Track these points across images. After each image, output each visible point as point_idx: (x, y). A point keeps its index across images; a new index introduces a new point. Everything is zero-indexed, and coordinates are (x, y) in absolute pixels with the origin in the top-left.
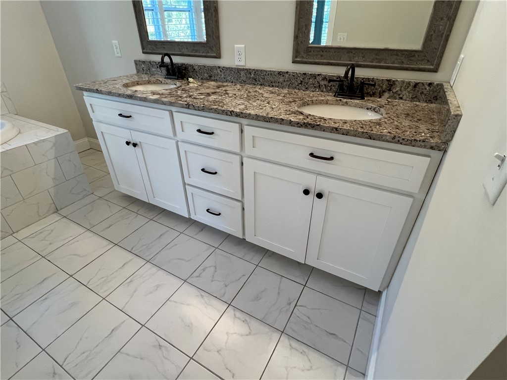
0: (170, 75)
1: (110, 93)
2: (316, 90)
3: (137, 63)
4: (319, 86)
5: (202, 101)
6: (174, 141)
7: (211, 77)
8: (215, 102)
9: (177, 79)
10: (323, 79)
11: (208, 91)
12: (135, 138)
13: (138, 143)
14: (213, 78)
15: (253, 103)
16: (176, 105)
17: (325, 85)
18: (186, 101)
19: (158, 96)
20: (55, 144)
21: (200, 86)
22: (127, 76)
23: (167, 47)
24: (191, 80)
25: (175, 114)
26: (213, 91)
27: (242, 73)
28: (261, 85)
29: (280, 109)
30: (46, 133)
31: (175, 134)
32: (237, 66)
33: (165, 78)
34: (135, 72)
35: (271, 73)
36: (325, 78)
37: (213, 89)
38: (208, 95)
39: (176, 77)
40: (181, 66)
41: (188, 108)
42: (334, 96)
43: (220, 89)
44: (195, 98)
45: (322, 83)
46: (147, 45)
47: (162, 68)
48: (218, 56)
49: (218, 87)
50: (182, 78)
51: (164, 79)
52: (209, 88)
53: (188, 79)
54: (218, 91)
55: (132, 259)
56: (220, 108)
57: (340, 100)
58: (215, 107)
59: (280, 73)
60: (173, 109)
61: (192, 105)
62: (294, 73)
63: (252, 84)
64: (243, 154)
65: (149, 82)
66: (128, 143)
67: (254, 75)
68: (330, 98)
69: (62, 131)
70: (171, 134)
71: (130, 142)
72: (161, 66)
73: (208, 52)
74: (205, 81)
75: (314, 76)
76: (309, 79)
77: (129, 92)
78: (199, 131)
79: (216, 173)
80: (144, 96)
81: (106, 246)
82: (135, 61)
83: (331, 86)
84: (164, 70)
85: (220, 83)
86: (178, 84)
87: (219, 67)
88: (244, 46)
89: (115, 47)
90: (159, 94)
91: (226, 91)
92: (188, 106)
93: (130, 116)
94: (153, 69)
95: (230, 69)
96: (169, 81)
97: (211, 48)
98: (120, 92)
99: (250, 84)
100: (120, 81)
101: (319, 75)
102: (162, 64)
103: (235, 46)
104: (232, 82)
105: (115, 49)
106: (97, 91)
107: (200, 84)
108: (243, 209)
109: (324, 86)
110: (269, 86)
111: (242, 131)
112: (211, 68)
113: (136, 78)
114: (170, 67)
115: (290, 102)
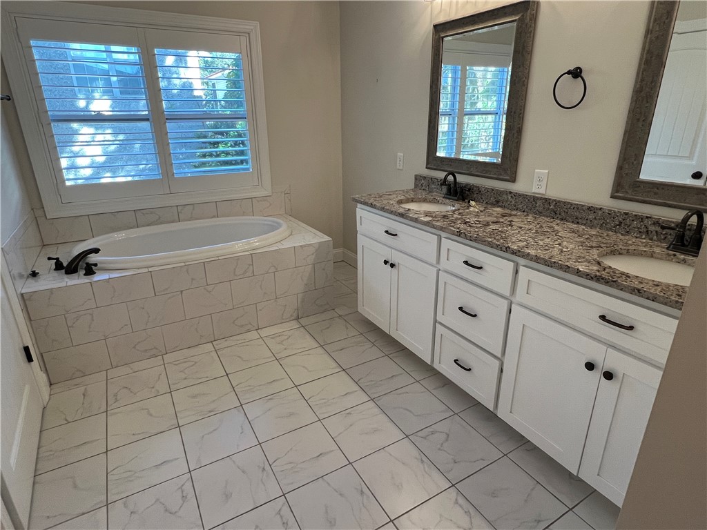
0: (450, 195)
1: (382, 209)
2: (642, 236)
3: (418, 178)
4: (647, 231)
5: (477, 230)
6: (436, 269)
7: (498, 202)
8: (491, 234)
9: (457, 200)
10: (654, 224)
11: (489, 219)
12: (396, 258)
13: (397, 264)
14: (500, 204)
15: (540, 242)
16: (447, 231)
17: (656, 232)
18: (458, 228)
19: (430, 219)
20: (317, 250)
21: (481, 211)
22: (403, 191)
23: (454, 165)
24: (473, 203)
25: (443, 239)
26: (495, 219)
27: (539, 203)
28: (562, 219)
29: (572, 253)
30: (312, 238)
31: (438, 261)
32: (534, 193)
33: (444, 197)
34: (413, 186)
35: (578, 207)
36: (657, 223)
37: (496, 217)
38: (488, 224)
39: (456, 198)
40: (465, 187)
41: (459, 236)
42: (667, 248)
43: (505, 218)
44: (470, 226)
45: (652, 228)
46: (432, 160)
47: (443, 187)
48: (513, 180)
49: (503, 216)
50: (463, 200)
51: (442, 198)
52: (490, 215)
53: (469, 202)
54: (501, 220)
55: (356, 391)
56: (495, 241)
57: (675, 255)
58: (490, 240)
59: (590, 208)
60: (443, 234)
61: (464, 233)
62: (611, 211)
63: (550, 216)
64: (513, 300)
65: (425, 201)
66: (386, 262)
67: (554, 206)
68: (657, 250)
69: (327, 238)
70: (434, 261)
71: (388, 262)
72: (441, 185)
73: (501, 175)
74: (489, 206)
75: (641, 219)
76: (633, 220)
77: (401, 211)
78: (466, 263)
79: (475, 316)
80: (416, 216)
81: (335, 368)
82: (416, 176)
83: (666, 234)
84: (445, 189)
85: (508, 211)
86: (457, 206)
87: (511, 193)
88: (547, 171)
89: (398, 160)
90: (432, 216)
91: (511, 221)
92: (459, 234)
93: (396, 235)
94: (433, 186)
95: (524, 196)
96: (448, 201)
97: (505, 171)
98: (393, 209)
99: (547, 217)
100: (394, 196)
101: (647, 217)
102: (444, 182)
103: (536, 170)
104: (524, 211)
105: (398, 162)
106: (371, 205)
107: (482, 209)
108: (502, 371)
109: (654, 233)
110: (573, 222)
111: (517, 272)
112: (501, 193)
113: (412, 195)
114: (452, 186)
115: (592, 247)
